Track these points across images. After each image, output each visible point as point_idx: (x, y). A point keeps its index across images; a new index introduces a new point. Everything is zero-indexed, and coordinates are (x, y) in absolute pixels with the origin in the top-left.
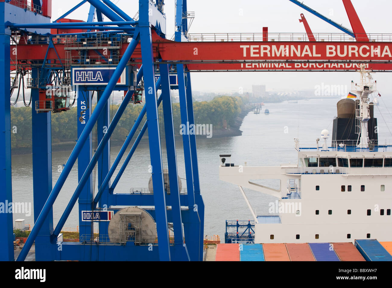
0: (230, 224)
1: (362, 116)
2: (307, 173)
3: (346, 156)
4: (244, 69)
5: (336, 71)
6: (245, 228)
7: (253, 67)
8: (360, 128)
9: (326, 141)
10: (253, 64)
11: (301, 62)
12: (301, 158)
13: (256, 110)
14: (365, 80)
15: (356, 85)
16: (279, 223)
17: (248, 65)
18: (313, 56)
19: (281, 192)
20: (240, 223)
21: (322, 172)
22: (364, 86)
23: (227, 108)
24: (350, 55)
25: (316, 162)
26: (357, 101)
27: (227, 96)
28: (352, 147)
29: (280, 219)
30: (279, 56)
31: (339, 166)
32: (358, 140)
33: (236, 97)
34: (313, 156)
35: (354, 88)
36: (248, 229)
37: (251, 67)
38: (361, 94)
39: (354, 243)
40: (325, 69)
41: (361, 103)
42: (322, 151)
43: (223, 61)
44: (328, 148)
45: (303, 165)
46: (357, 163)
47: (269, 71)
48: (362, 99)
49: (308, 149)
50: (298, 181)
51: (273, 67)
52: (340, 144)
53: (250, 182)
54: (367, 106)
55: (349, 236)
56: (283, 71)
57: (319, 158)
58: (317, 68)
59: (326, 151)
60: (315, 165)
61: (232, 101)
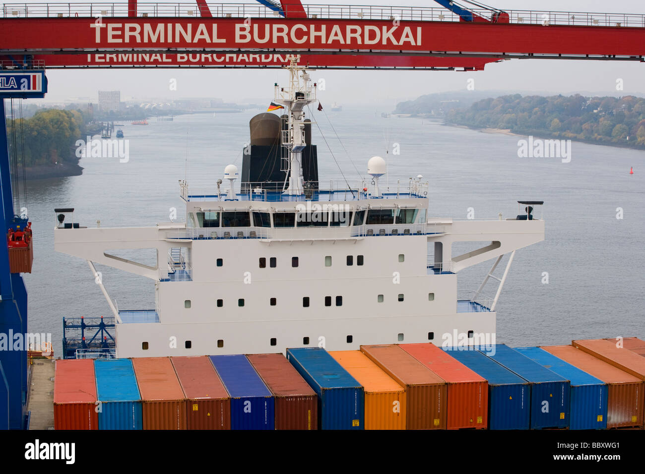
0: (71, 324)
1: (291, 142)
2: (201, 238)
3: (267, 209)
4: (93, 64)
5: (246, 67)
6: (96, 330)
7: (108, 60)
8: (289, 161)
9: (232, 185)
10: (108, 56)
11: (188, 52)
12: (190, 213)
13: (104, 132)
14: (298, 81)
15: (282, 90)
16: (156, 322)
17: (100, 58)
18: (213, 42)
19: (158, 270)
20: (86, 322)
21: (227, 236)
22: (296, 93)
23: (58, 130)
24: (275, 41)
25: (216, 218)
26: (283, 116)
27: (57, 110)
28: (275, 193)
29: (157, 315)
30: (155, 42)
31: (255, 226)
32: (285, 182)
33: (72, 112)
34: (211, 208)
35: (280, 95)
36: (100, 332)
37: (103, 60)
38: (291, 106)
39: (285, 354)
40: (228, 63)
41: (291, 121)
42: (225, 200)
43: (61, 50)
44: (237, 195)
45: (195, 226)
46: (285, 221)
47: (134, 67)
48: (292, 114)
49: (202, 198)
50: (187, 251)
51: (140, 60)
52: (255, 189)
53: (106, 255)
54: (301, 125)
55: (273, 342)
56: (157, 67)
57: (221, 212)
58: (214, 62)
59: (233, 200)
60: (215, 224)
61: (66, 118)
